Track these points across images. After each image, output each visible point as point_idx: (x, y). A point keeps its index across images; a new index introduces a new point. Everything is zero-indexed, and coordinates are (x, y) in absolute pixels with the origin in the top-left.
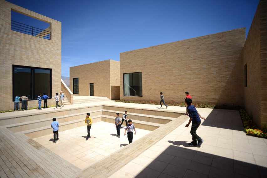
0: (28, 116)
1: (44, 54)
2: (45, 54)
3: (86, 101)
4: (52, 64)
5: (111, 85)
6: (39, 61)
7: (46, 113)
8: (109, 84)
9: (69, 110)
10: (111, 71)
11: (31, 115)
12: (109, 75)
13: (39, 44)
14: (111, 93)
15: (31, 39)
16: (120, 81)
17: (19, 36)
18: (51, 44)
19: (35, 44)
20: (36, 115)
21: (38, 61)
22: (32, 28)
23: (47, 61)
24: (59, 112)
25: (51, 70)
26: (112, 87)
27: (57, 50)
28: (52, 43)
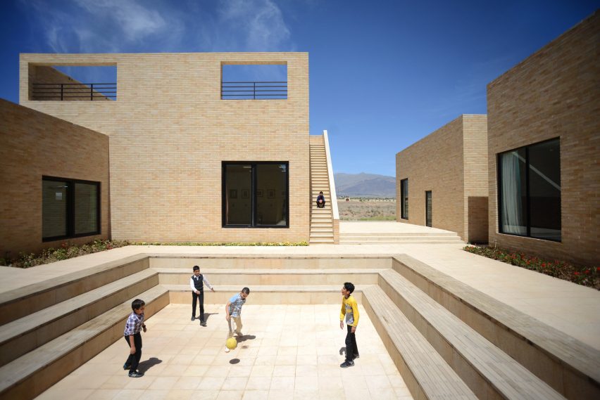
0: (201, 258)
1: (272, 132)
2: (274, 132)
3: (379, 239)
4: (289, 151)
5: (467, 195)
6: (263, 149)
7: (234, 258)
8: (462, 191)
9: (286, 258)
10: (465, 150)
11: (207, 258)
12: (462, 163)
13: (264, 112)
14: (466, 219)
15: (249, 106)
16: (489, 182)
17: (231, 106)
18: (285, 108)
19: (257, 115)
20: (214, 258)
21: (261, 149)
22: (253, 85)
23: (278, 145)
24: (261, 260)
25: (287, 163)
26: (471, 200)
27: (300, 117)
28: (289, 104)
